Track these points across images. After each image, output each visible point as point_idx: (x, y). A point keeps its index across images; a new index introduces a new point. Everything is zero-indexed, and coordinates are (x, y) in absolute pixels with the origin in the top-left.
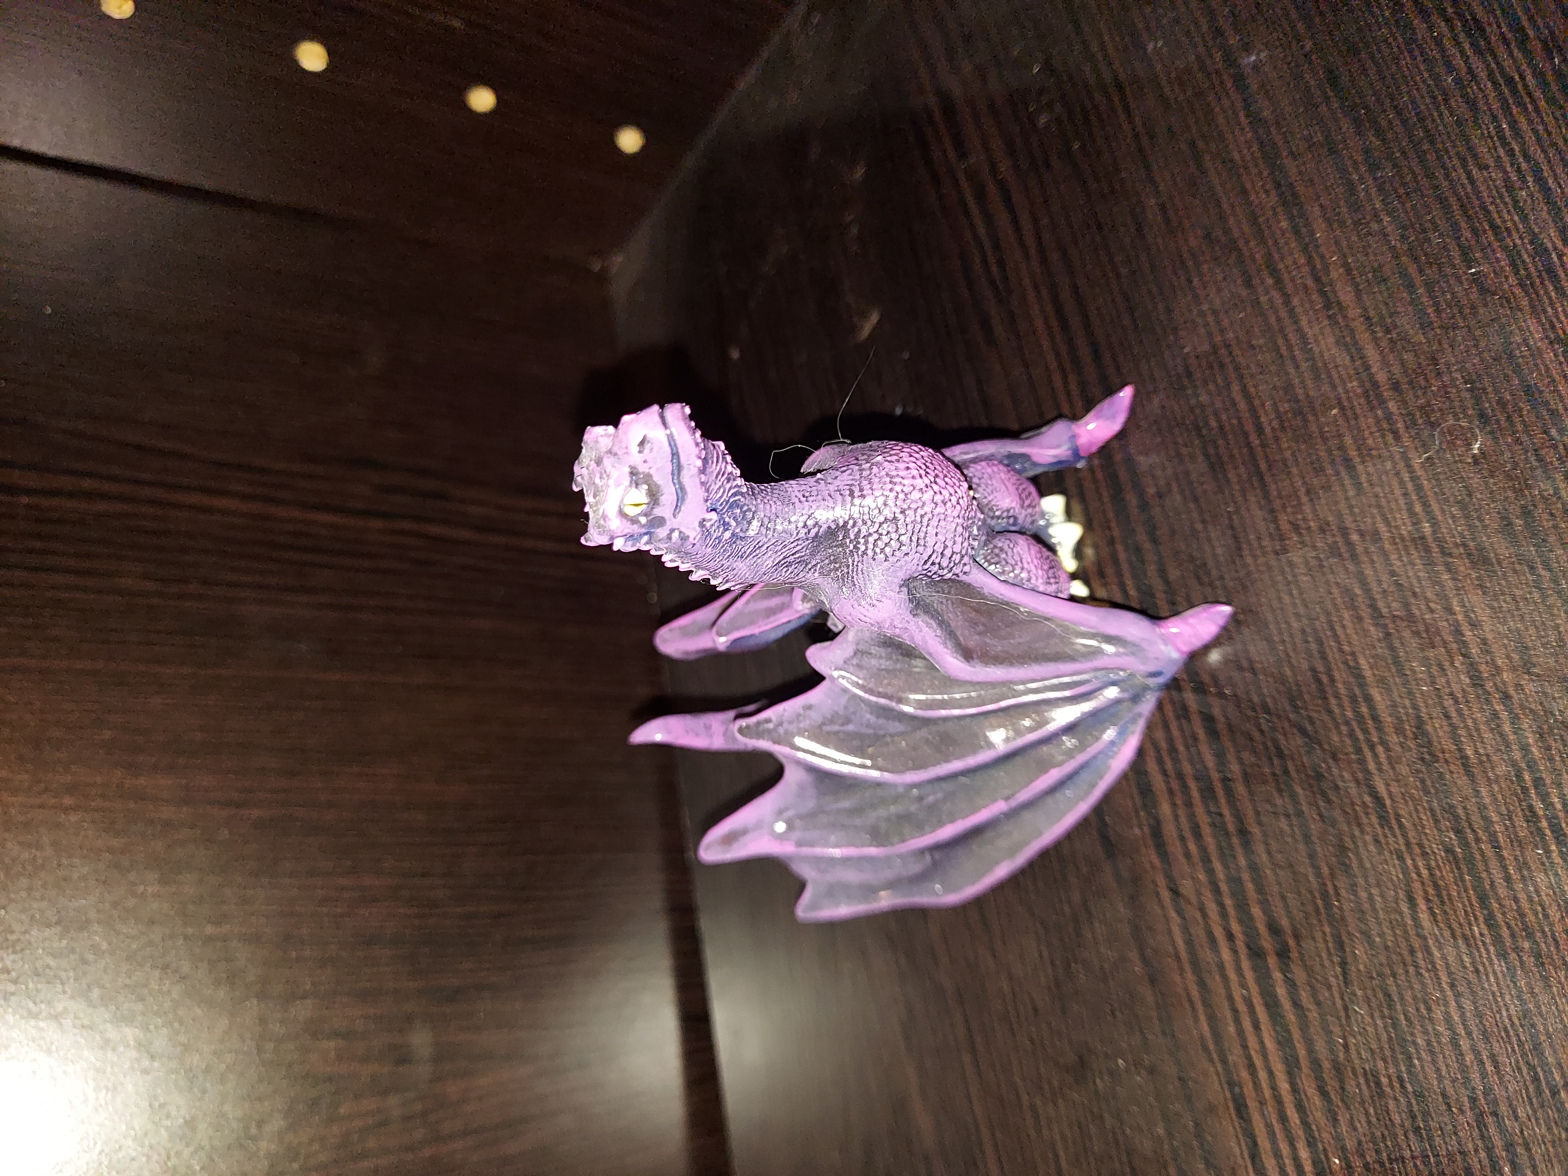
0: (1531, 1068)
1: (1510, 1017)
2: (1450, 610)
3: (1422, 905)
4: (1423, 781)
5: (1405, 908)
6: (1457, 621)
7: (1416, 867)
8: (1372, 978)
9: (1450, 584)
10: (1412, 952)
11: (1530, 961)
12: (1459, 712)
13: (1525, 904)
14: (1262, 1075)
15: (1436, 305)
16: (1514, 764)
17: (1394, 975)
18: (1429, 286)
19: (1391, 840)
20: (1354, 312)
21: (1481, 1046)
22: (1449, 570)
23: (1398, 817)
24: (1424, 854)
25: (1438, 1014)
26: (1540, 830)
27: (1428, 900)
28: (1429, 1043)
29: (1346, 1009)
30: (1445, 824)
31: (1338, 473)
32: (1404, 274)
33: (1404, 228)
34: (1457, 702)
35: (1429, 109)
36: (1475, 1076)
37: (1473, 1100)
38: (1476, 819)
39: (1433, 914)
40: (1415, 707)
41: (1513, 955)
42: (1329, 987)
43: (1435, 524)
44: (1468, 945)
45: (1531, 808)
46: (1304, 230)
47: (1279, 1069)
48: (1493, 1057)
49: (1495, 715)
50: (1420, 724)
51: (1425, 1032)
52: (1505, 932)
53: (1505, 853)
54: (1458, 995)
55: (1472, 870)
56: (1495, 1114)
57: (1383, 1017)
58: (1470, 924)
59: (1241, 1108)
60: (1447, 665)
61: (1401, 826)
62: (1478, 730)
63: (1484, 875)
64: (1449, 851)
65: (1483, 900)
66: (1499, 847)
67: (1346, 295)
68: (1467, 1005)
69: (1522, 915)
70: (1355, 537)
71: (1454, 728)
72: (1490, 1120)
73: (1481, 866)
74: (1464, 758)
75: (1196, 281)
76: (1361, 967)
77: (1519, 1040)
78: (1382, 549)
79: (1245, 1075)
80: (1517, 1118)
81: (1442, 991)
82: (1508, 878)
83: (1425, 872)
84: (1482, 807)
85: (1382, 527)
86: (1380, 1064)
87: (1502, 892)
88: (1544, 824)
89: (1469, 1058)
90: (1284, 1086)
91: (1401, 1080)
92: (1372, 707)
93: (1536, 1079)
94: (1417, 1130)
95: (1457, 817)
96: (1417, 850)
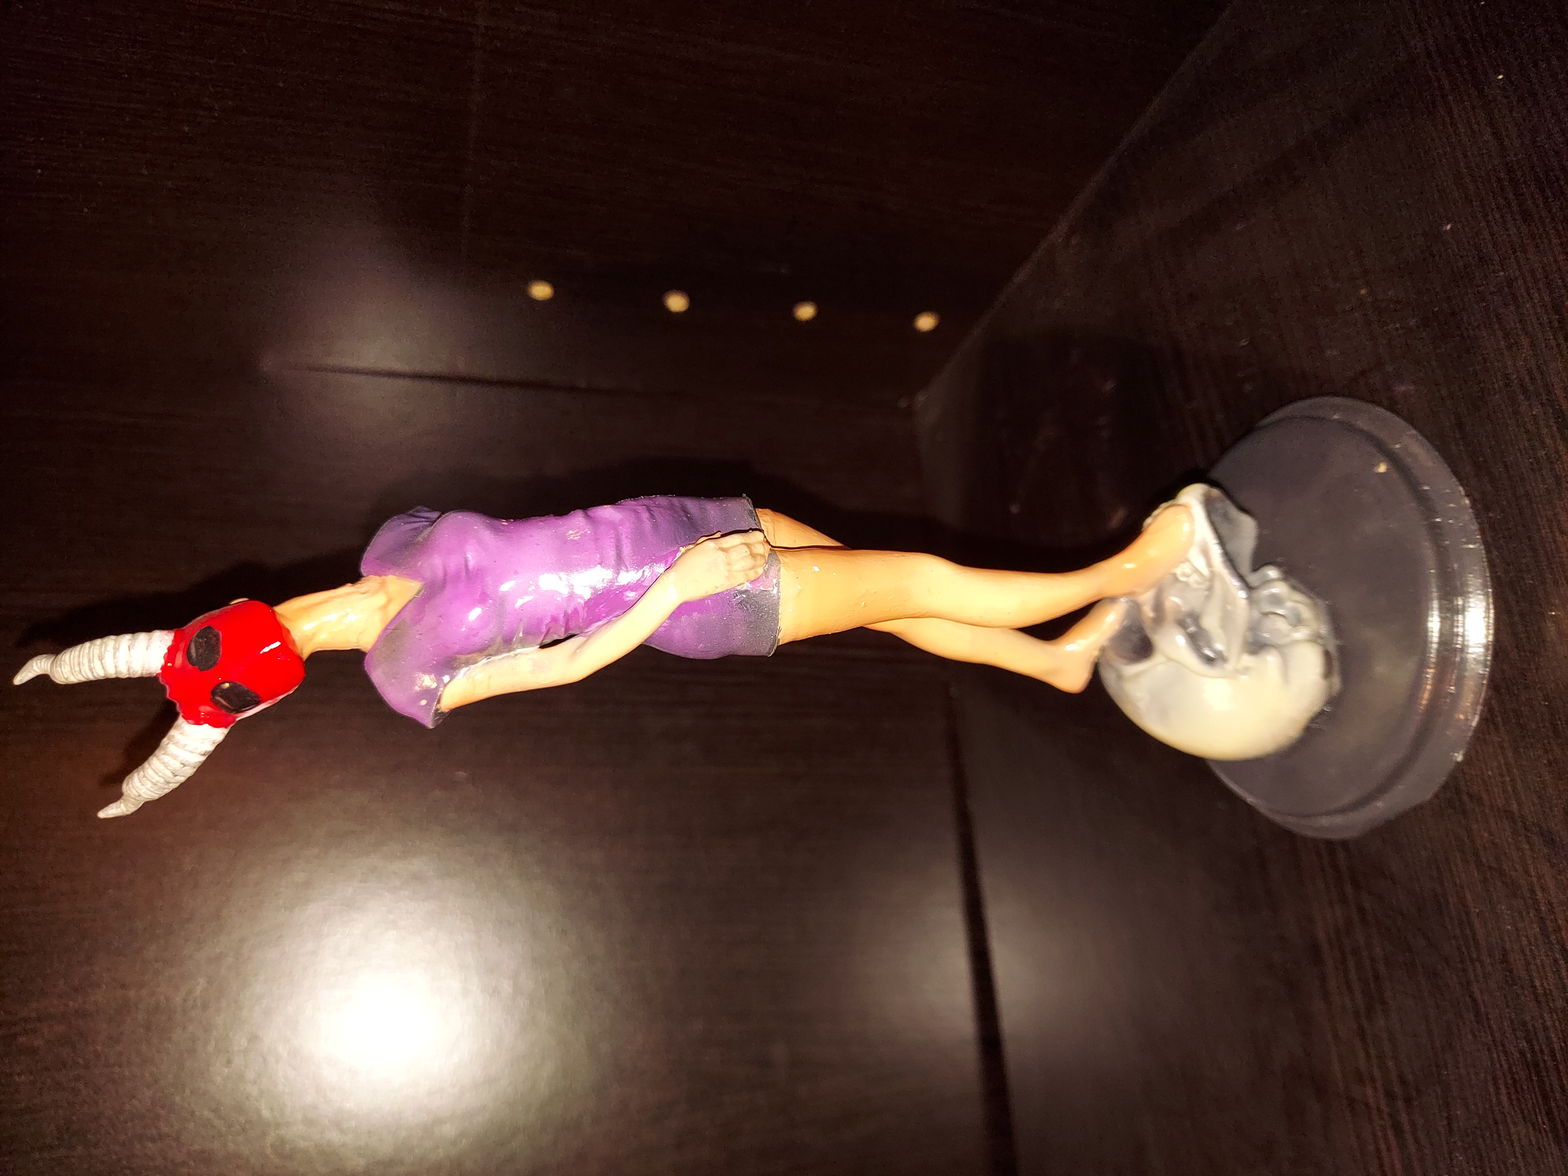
5: (1491, 1089)
8: (1468, 1135)
10: (1496, 1123)
19: (1483, 1034)
22: (1528, 843)
40: (1502, 940)
50: (1505, 953)
64: (1522, 1054)
71: (1528, 964)
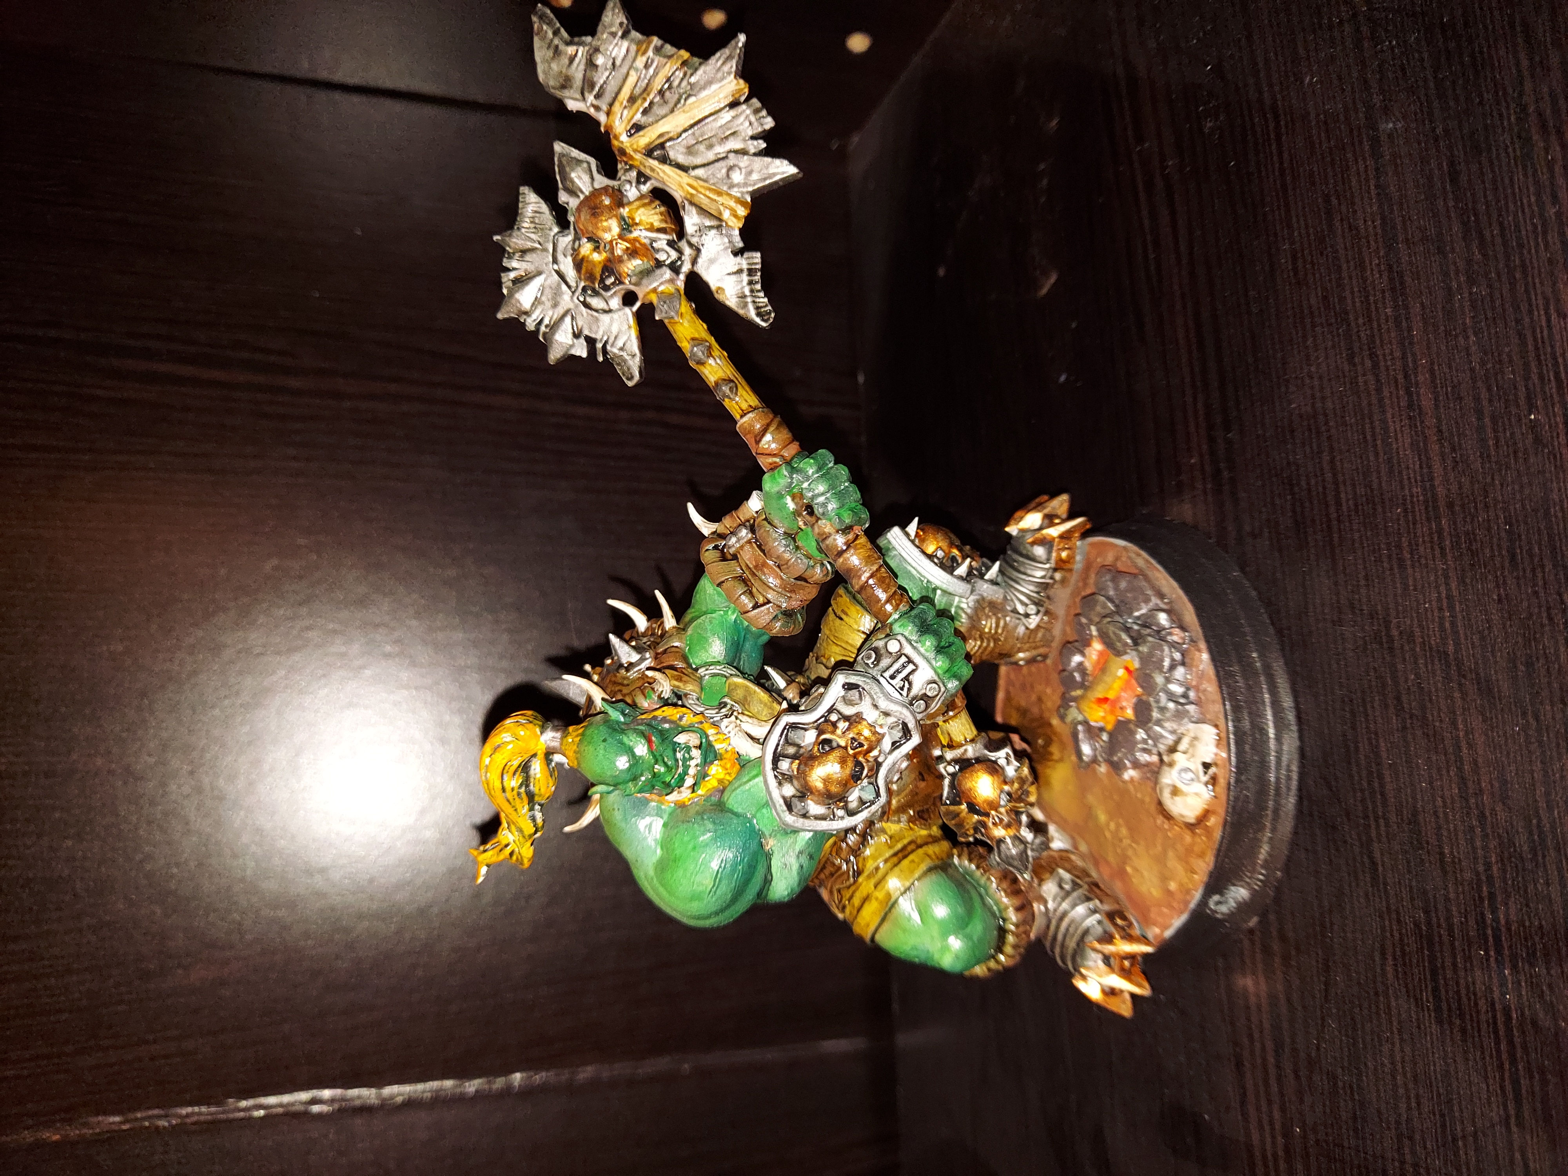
0: (1442, 1115)
1: (1435, 1070)
2: (1454, 723)
3: (1390, 961)
4: (1408, 862)
6: (1458, 736)
7: (1392, 930)
9: (1459, 702)
11: (1458, 1036)
12: (1446, 814)
13: (1463, 989)
14: (1258, 1045)
15: (1497, 440)
16: (1478, 874)
17: (1360, 1006)
18: (1494, 419)
20: (1430, 421)
21: (1411, 1086)
23: (1385, 884)
24: (1399, 921)
25: (1386, 1048)
26: (1485, 935)
27: (1395, 959)
28: (1376, 1069)
29: (1323, 1019)
30: (1419, 903)
31: (1391, 569)
32: (1477, 399)
33: (1486, 353)
34: (1445, 806)
35: (1528, 237)
36: (1403, 1106)
37: (1398, 1123)
38: (1440, 907)
39: (1396, 971)
41: (1446, 1026)
42: (1314, 997)
43: (1457, 644)
44: (1417, 1005)
45: (1482, 914)
46: (1404, 324)
47: (1270, 1045)
48: (1417, 1096)
49: (1472, 829)
51: (1375, 1060)
52: (1444, 1006)
53: (1457, 943)
54: (1402, 1040)
55: (1431, 947)
56: (1411, 1138)
57: (1347, 1036)
58: (1421, 991)
59: (1239, 1064)
60: (1444, 772)
61: (1386, 890)
62: (1456, 835)
63: (1438, 955)
66: (1453, 937)
67: (1427, 402)
68: (1408, 1050)
69: (1460, 999)
70: (1395, 632)
72: (1406, 1142)
73: (1437, 948)
74: (1442, 854)
75: (1309, 342)
76: (1339, 991)
77: (1438, 1091)
78: (1413, 650)
79: (1246, 1041)
80: (1425, 1148)
82: (1455, 965)
83: (1397, 935)
84: (1447, 899)
85: (1417, 632)
86: (1340, 1070)
87: (1449, 974)
88: (1489, 932)
89: (1401, 1091)
90: (1271, 1060)
91: (1351, 1087)
92: (1382, 786)
93: (1443, 1126)
94: (1356, 1130)
95: (1428, 901)
96: (1394, 916)
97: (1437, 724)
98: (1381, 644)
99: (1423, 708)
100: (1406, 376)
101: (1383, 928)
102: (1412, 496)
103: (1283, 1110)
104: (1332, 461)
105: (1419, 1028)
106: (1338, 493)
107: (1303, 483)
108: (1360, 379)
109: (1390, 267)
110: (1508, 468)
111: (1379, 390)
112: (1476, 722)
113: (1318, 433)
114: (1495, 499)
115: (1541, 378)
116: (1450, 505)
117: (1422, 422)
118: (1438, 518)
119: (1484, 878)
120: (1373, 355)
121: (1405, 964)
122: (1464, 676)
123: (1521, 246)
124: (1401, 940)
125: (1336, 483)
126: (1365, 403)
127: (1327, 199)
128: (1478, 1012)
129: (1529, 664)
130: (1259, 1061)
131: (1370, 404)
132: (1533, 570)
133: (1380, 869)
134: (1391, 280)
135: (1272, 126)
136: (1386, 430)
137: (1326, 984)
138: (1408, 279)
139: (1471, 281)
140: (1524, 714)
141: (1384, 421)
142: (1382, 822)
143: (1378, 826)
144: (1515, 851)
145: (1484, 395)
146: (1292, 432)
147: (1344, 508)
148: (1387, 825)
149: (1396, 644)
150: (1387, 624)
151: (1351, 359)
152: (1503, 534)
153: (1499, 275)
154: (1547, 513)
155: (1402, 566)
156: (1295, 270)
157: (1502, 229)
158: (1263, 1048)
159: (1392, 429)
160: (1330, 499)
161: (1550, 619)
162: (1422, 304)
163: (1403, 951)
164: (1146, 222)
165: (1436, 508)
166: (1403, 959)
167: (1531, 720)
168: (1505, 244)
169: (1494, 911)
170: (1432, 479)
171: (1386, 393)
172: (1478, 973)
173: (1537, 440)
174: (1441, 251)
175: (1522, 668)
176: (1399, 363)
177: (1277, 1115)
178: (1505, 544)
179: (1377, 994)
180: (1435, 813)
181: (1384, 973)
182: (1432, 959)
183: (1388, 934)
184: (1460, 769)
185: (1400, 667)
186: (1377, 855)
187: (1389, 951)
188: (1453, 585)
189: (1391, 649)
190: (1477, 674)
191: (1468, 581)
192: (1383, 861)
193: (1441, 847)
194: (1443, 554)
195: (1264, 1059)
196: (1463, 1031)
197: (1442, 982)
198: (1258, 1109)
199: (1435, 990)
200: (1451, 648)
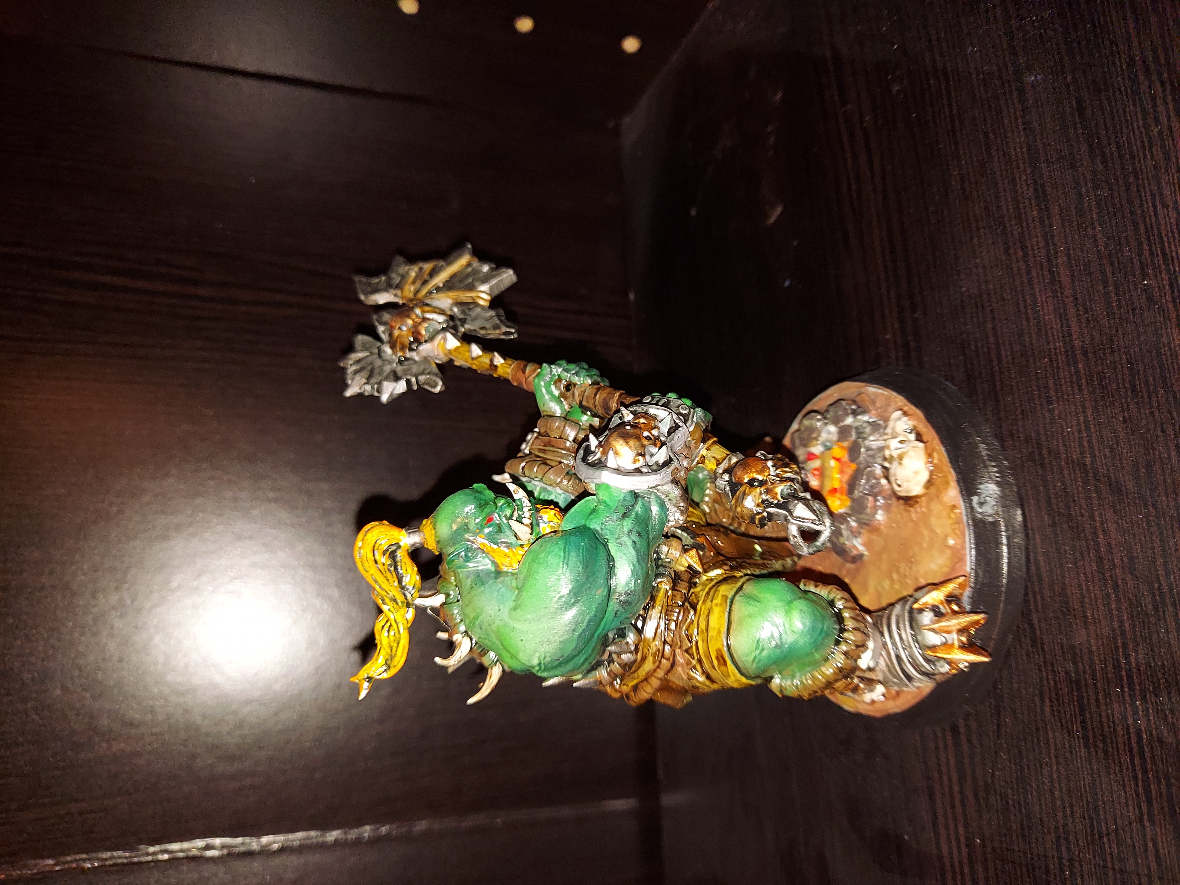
0: (1091, 819)
1: (1084, 785)
2: (1092, 517)
3: (1047, 703)
4: (1060, 626)
5: (1037, 702)
6: (1095, 526)
7: (1048, 679)
8: (1012, 739)
9: (1096, 501)
11: (1101, 755)
12: (1088, 586)
13: (1104, 720)
14: (945, 778)
15: (1119, 300)
16: (1113, 630)
17: (1025, 740)
18: (1117, 286)
19: (1036, 657)
20: (1068, 292)
21: (1066, 798)
23: (1042, 644)
24: (1053, 671)
25: (1045, 771)
26: (1120, 676)
27: (1051, 701)
28: (1038, 788)
29: (996, 752)
30: (1068, 656)
31: (1041, 405)
32: (1103, 273)
33: (1108, 239)
34: (1087, 580)
35: (1138, 151)
36: (1060, 814)
37: (1056, 828)
38: (1086, 657)
39: (1053, 710)
41: (1092, 749)
42: (989, 737)
43: (1093, 457)
44: (1069, 735)
45: (1118, 660)
46: (1046, 222)
47: (955, 777)
48: (1071, 806)
49: (1108, 595)
51: (1037, 780)
52: (1090, 734)
53: (1099, 685)
54: (1058, 764)
55: (1079, 689)
56: (1066, 839)
57: (1015, 764)
58: (1072, 723)
59: (931, 795)
60: (1086, 554)
61: (1043, 649)
62: (1096, 601)
63: (1085, 694)
65: (1082, 710)
66: (1096, 680)
67: (1065, 278)
68: (1062, 771)
69: (1102, 726)
70: (1045, 452)
72: (1063, 841)
73: (1084, 689)
74: (1086, 617)
75: (975, 241)
76: (1008, 730)
77: (1087, 801)
78: (1060, 464)
79: (936, 775)
80: (1078, 845)
81: (1050, 759)
82: (1097, 700)
83: (1052, 683)
84: (1090, 652)
85: (1062, 451)
86: (1010, 791)
87: (1093, 708)
88: (1124, 673)
89: (1058, 803)
90: (956, 788)
91: (1019, 803)
93: (1092, 826)
94: (1024, 836)
95: (1075, 654)
96: (1050, 668)
97: (1079, 518)
98: (1035, 461)
99: (1068, 507)
100: (1049, 261)
101: (1041, 679)
102: (1055, 349)
103: (966, 826)
104: (994, 328)
105: (1071, 753)
106: (999, 351)
107: (973, 347)
108: (1014, 266)
109: (1035, 182)
110: (1128, 321)
111: (1028, 273)
112: (1109, 514)
113: (983, 308)
114: (1119, 346)
115: (1151, 253)
116: (1085, 353)
117: (1062, 294)
118: (1076, 363)
119: (1118, 632)
120: (1023, 247)
121: (1059, 704)
122: (1099, 480)
123: (1133, 158)
124: (1055, 685)
125: (997, 344)
126: (1018, 283)
127: (986, 134)
128: (1117, 736)
129: (1148, 466)
130: (947, 789)
131: (1022, 283)
132: (1150, 396)
133: (1038, 632)
134: (1036, 190)
135: (943, 85)
136: (1035, 301)
137: (998, 725)
138: (1048, 189)
139: (1096, 187)
140: (1146, 506)
141: (1033, 295)
142: (1038, 597)
143: (1036, 600)
144: (1142, 610)
145: (1109, 269)
146: (963, 308)
147: (1004, 362)
148: (1043, 599)
149: (1047, 461)
150: (1039, 446)
151: (1006, 251)
152: (1126, 372)
153: (1117, 180)
154: (1159, 353)
155: (1049, 402)
156: (963, 189)
157: (1119, 147)
158: (950, 779)
159: (1039, 300)
160: (993, 356)
161: (1163, 431)
162: (1059, 205)
163: (1057, 694)
164: (849, 163)
165: (1074, 356)
166: (1058, 700)
167: (1151, 509)
168: (1121, 157)
169: (1127, 657)
170: (1070, 335)
171: (1034, 274)
172: (1116, 706)
173: (1150, 299)
174: (1073, 166)
175: (1143, 470)
176: (1043, 251)
177: (961, 830)
178: (1127, 378)
179: (1038, 729)
180: (1080, 586)
181: (1043, 713)
182: (1080, 698)
183: (1045, 682)
184: (1098, 551)
185: (1050, 478)
186: (1035, 622)
187: (1047, 696)
188: (1089, 413)
189: (1042, 465)
190: (1109, 478)
191: (1100, 408)
192: (1040, 627)
193: (1084, 612)
194: (1080, 390)
195: (951, 788)
196: (1106, 752)
197: (1088, 716)
198: (947, 829)
199: (1083, 722)
200: (1088, 460)
